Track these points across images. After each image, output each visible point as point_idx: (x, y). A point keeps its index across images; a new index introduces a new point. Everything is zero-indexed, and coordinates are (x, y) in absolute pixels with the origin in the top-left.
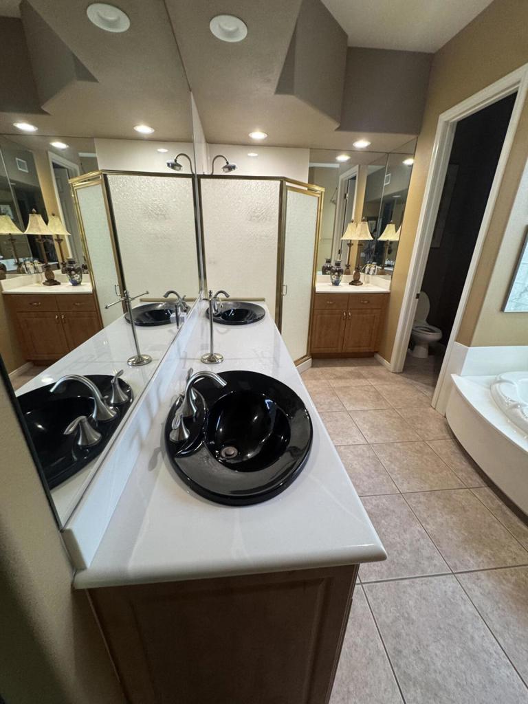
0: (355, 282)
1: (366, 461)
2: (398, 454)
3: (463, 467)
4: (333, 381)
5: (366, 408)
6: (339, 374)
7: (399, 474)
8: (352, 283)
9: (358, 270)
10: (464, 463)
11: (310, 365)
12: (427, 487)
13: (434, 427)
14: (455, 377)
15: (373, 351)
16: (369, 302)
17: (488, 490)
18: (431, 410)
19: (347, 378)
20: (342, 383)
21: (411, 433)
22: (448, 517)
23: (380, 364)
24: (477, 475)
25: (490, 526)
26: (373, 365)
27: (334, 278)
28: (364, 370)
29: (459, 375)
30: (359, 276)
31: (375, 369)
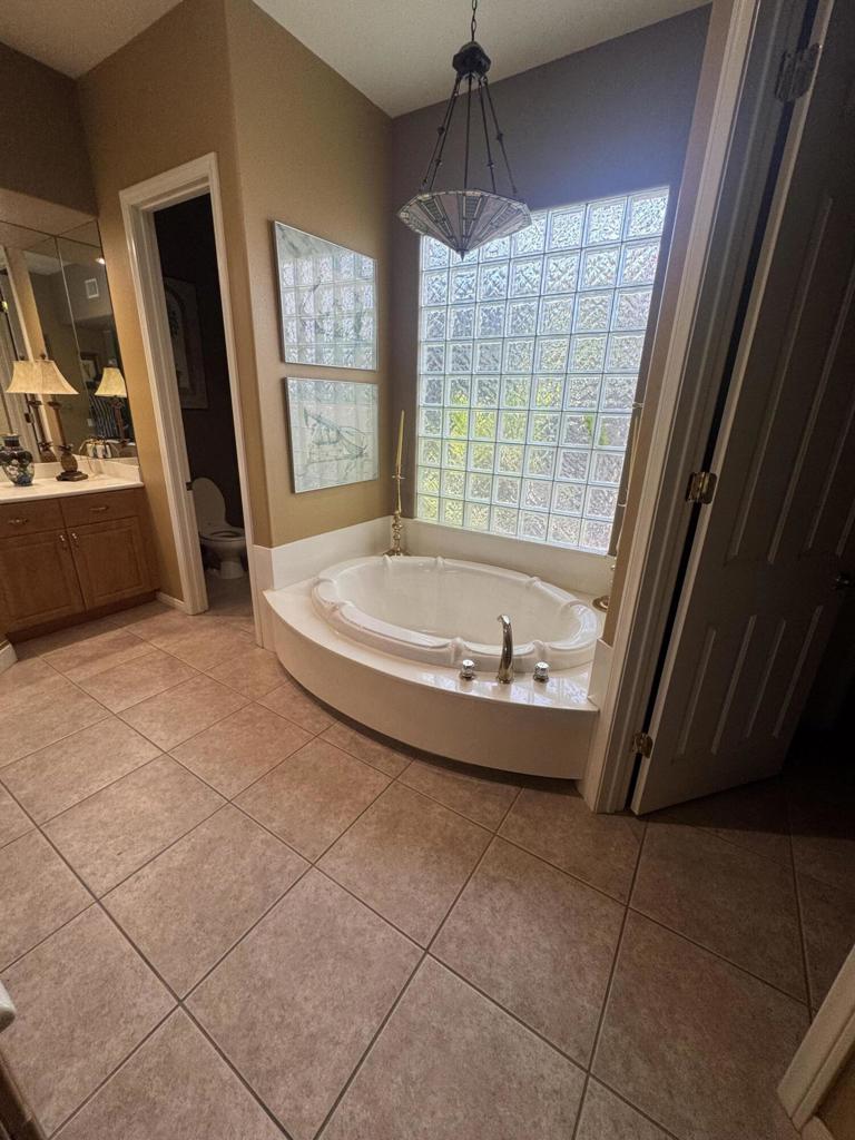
0: (70, 474)
1: (163, 786)
2: (218, 742)
3: (308, 711)
4: (75, 671)
5: (152, 694)
6: (89, 653)
7: (223, 773)
8: (62, 478)
9: (66, 450)
10: (308, 705)
11: (14, 658)
12: (267, 767)
13: (266, 674)
14: (268, 595)
15: (148, 590)
16: (108, 508)
17: (338, 726)
18: (259, 651)
19: (106, 655)
20: (96, 668)
21: (234, 700)
22: (296, 792)
23: (169, 608)
24: (325, 713)
25: (346, 769)
26: (156, 614)
27: (15, 472)
28: (138, 629)
29: (273, 590)
30: (74, 463)
31: (161, 620)
